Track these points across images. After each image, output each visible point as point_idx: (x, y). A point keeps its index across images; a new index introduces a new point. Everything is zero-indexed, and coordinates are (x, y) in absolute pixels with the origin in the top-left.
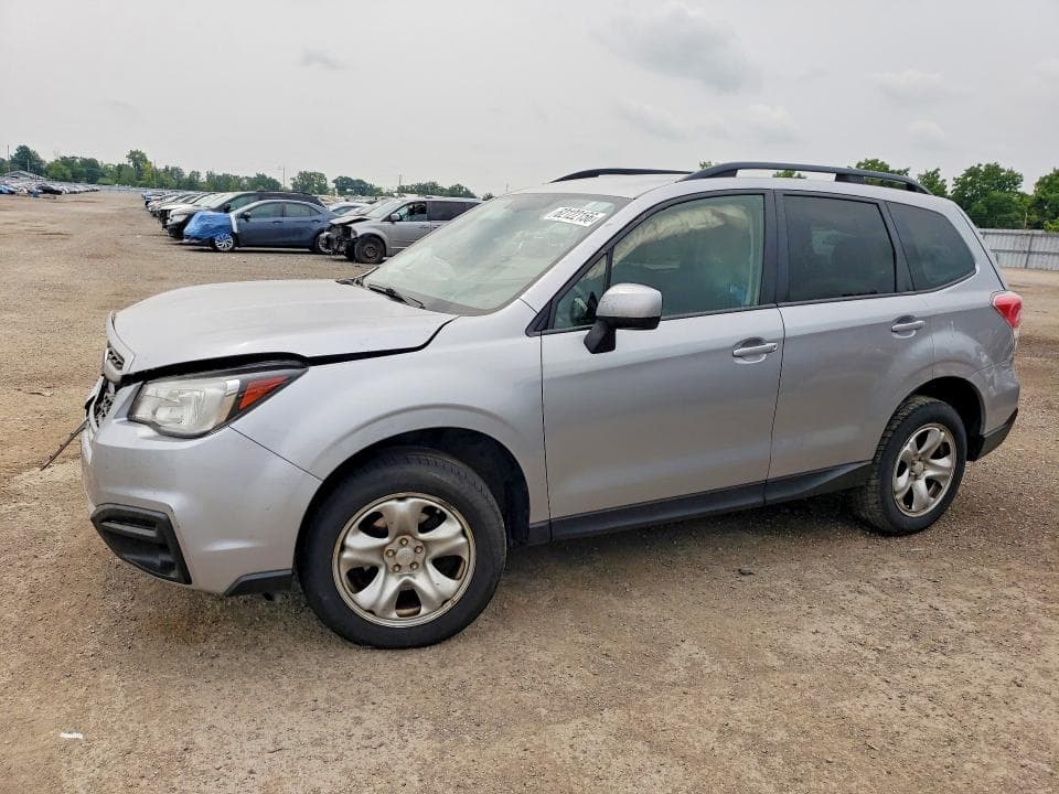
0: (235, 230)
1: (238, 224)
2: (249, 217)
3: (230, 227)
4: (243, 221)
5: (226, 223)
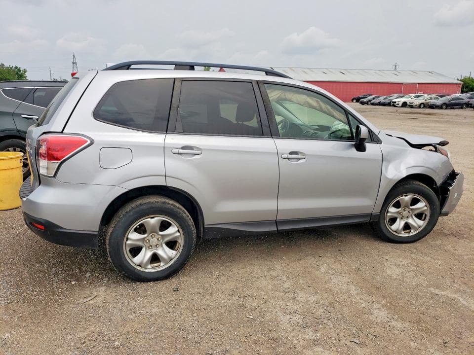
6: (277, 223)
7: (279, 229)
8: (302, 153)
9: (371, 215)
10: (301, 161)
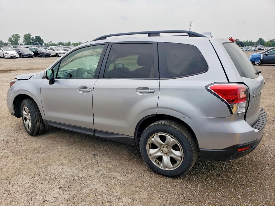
0: (262, 59)
1: (263, 57)
2: (267, 55)
3: (260, 58)
4: (265, 56)
5: (259, 57)
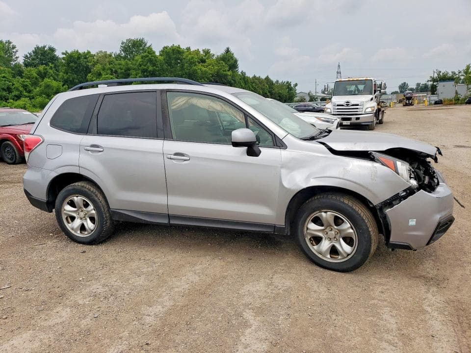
6: (169, 217)
7: (171, 222)
8: (187, 156)
9: (274, 227)
10: (186, 162)
